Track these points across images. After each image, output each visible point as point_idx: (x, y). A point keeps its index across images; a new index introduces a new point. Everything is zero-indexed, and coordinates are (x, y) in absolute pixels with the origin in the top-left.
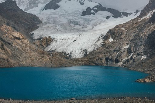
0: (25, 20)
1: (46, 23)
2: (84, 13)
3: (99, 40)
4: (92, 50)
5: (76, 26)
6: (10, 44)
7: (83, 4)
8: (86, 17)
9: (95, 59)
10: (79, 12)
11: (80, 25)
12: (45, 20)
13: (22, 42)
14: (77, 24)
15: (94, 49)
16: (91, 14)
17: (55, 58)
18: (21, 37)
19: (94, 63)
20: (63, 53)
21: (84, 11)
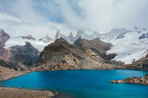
0: (103, 46)
1: (115, 46)
2: (140, 38)
3: (145, 53)
4: (139, 59)
5: (134, 46)
6: (84, 59)
7: (140, 33)
8: (142, 40)
9: (135, 65)
10: (137, 37)
11: (137, 45)
12: (115, 45)
13: (95, 57)
14: (135, 45)
15: (140, 59)
16: (145, 37)
17: (104, 65)
18: (95, 55)
19: (134, 68)
20: (120, 62)
21: (140, 37)
